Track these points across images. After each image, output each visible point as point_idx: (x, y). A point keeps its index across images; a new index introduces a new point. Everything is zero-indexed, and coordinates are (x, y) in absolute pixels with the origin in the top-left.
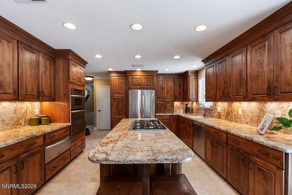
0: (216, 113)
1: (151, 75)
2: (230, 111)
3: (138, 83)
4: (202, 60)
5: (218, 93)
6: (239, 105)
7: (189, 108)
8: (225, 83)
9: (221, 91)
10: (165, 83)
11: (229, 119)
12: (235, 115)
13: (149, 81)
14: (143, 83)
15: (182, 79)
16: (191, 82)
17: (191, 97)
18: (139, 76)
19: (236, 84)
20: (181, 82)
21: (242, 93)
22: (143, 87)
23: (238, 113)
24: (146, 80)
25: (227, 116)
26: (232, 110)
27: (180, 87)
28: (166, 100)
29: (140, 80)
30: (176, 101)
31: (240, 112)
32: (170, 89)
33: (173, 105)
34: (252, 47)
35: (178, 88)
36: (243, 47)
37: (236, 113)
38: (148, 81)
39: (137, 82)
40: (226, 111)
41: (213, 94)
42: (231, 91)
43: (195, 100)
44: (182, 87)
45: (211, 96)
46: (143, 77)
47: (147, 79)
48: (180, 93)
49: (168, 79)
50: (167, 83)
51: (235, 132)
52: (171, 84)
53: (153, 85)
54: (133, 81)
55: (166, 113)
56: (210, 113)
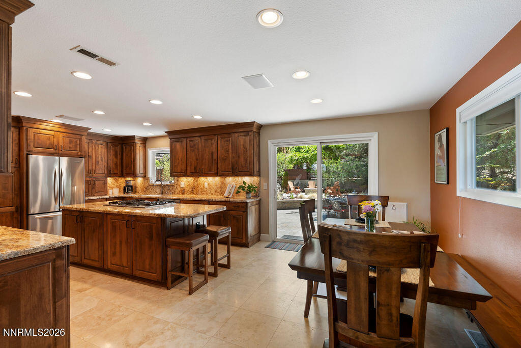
0: (179, 189)
1: (75, 133)
2: (196, 185)
3: (50, 144)
4: (167, 131)
5: (189, 168)
6: (206, 180)
7: (132, 186)
8: (197, 160)
9: (193, 168)
10: (92, 149)
11: (195, 193)
12: (201, 189)
13: (74, 144)
14: (61, 144)
15: (120, 145)
16: (138, 151)
17: (138, 172)
18: (53, 132)
19: (208, 162)
20: (118, 149)
21: (214, 169)
22: (60, 152)
23: (204, 187)
24: (67, 140)
25: (192, 190)
26: (198, 184)
27: (116, 157)
28: (95, 175)
29: (55, 140)
30: (110, 177)
31: (206, 185)
32: (102, 158)
33: (105, 183)
34: (222, 138)
35: (114, 157)
36: (215, 135)
37: (202, 187)
38: (71, 142)
39: (48, 142)
40: (192, 186)
41: (182, 169)
42: (203, 167)
43: (142, 175)
44: (119, 157)
45: (179, 171)
46: (61, 135)
47: (70, 140)
48: (116, 164)
49: (99, 142)
50: (97, 148)
51: (216, 199)
52: (103, 150)
53: (81, 151)
54: (39, 139)
55: (94, 196)
56: (169, 190)
